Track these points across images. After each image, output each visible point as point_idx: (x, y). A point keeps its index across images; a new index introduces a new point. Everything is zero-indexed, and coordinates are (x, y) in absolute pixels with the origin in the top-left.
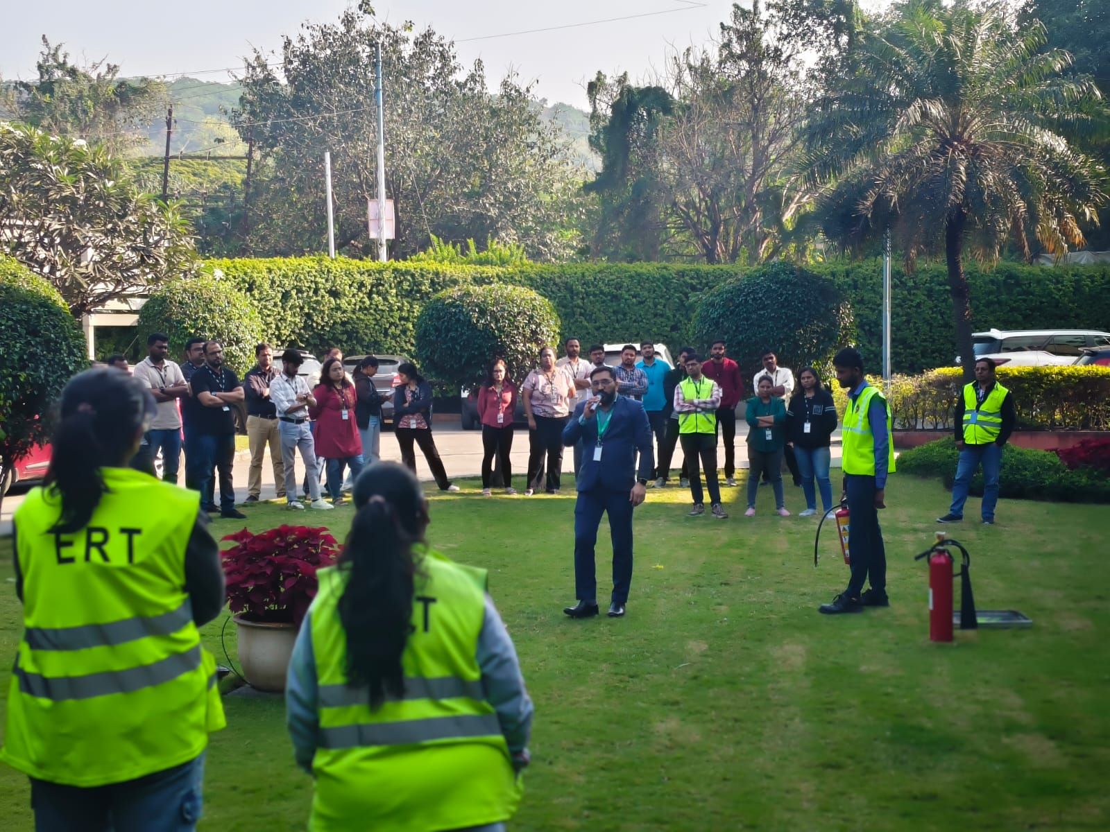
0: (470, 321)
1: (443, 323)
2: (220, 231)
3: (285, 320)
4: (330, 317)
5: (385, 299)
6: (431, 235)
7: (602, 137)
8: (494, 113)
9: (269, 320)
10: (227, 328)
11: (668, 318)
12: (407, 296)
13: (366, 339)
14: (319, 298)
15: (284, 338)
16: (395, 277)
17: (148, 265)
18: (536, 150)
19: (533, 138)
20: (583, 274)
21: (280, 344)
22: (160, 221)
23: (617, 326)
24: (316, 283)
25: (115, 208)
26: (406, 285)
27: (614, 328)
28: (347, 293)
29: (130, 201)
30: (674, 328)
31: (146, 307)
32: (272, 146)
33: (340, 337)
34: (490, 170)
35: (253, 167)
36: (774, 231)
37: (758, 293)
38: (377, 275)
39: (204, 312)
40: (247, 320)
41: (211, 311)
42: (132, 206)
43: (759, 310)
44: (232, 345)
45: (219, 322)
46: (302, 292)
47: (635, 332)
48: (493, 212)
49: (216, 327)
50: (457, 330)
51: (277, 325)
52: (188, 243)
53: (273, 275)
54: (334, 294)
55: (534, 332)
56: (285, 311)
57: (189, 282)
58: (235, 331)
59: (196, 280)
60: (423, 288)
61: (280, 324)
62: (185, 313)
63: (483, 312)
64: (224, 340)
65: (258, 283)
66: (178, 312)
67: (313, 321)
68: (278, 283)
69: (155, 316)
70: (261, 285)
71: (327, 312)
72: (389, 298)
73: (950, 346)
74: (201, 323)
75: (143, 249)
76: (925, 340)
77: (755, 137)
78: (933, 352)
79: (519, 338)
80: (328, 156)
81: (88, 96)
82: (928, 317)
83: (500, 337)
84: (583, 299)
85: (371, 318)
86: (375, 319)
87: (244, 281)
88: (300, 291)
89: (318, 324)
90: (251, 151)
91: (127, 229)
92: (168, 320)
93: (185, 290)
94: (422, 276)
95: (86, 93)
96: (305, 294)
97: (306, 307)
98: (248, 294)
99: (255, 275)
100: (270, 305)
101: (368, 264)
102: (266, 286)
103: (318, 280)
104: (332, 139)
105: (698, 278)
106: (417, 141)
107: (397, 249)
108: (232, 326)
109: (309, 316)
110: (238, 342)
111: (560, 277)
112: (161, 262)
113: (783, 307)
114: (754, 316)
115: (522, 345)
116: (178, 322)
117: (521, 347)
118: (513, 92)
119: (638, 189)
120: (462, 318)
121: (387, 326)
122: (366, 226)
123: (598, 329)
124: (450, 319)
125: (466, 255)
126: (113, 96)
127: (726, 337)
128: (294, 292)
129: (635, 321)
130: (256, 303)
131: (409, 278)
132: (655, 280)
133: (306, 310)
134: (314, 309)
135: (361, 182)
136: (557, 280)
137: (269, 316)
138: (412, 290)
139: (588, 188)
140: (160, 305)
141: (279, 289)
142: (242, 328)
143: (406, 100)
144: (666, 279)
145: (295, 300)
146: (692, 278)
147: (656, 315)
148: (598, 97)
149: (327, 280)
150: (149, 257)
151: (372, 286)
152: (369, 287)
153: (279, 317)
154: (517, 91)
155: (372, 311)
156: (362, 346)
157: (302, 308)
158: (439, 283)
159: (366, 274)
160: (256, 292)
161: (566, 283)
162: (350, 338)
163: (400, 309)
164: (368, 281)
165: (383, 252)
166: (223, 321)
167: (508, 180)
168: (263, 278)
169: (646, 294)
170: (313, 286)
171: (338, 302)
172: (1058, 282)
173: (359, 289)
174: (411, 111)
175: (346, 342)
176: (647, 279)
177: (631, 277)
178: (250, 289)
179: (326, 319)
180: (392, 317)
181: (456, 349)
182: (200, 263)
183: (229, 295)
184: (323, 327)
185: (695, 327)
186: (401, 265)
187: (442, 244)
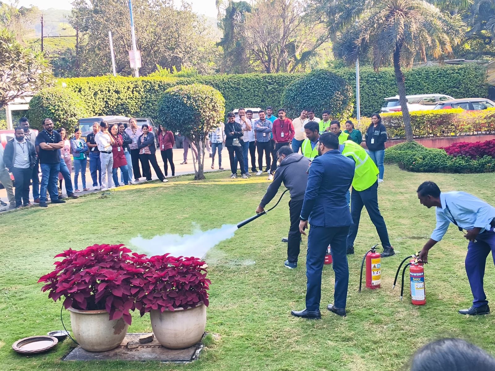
0: (183, 102)
1: (170, 104)
2: (67, 67)
3: (96, 104)
4: (116, 102)
5: (139, 93)
6: (157, 65)
7: (222, 23)
8: (179, 13)
9: (89, 104)
10: (69, 109)
11: (260, 97)
12: (148, 92)
13: (133, 111)
14: (111, 94)
15: (96, 112)
16: (143, 84)
17: (31, 82)
18: (197, 29)
19: (196, 23)
20: (223, 79)
21: (95, 114)
22: (36, 62)
23: (239, 101)
24: (109, 88)
25: (13, 56)
26: (148, 87)
27: (238, 102)
28: (122, 91)
29: (21, 53)
30: (262, 101)
31: (31, 101)
32: (86, 30)
33: (121, 111)
34: (178, 37)
35: (79, 40)
36: (293, 59)
37: (312, 84)
38: (135, 83)
39: (58, 103)
40: (78, 105)
41: (61, 102)
42: (21, 55)
43: (313, 91)
44: (72, 117)
45: (66, 107)
46: (103, 92)
47: (246, 103)
48: (181, 55)
49: (64, 109)
50: (177, 107)
51: (93, 107)
52: (49, 72)
53: (89, 84)
54: (117, 92)
55: (214, 107)
56: (96, 100)
57: (51, 89)
58: (73, 110)
59: (54, 88)
60: (155, 88)
61: (94, 106)
62: (49, 103)
63: (189, 98)
64: (68, 115)
65: (83, 89)
66: (46, 103)
67: (108, 104)
68: (92, 88)
69: (36, 105)
70: (84, 90)
71: (114, 100)
72: (141, 92)
73: (376, 103)
74: (57, 108)
75: (29, 75)
76: (366, 101)
77: (284, 21)
78: (369, 106)
79: (207, 110)
80: (110, 33)
81: (8, 13)
82: (367, 91)
83: (198, 109)
84: (224, 90)
85: (134, 102)
86: (136, 102)
87: (77, 88)
88: (102, 91)
89: (111, 105)
90: (77, 34)
91: (20, 66)
92: (42, 107)
93: (48, 93)
94: (155, 83)
95: (6, 12)
96: (104, 93)
97: (105, 98)
98: (79, 93)
99: (81, 85)
100: (89, 98)
101: (130, 78)
102: (87, 89)
103: (109, 86)
104: (111, 26)
105: (272, 79)
106: (147, 26)
107: (142, 72)
108: (71, 108)
109: (106, 102)
110: (75, 115)
111: (213, 81)
112: (37, 80)
113: (324, 90)
114: (311, 94)
115: (208, 112)
116: (47, 107)
117: (208, 114)
118: (186, 4)
119: (238, 44)
120: (179, 101)
121: (141, 105)
122: (129, 63)
123: (231, 103)
124: (174, 101)
125: (173, 73)
126: (18, 13)
127: (298, 105)
128: (99, 92)
129: (246, 99)
130: (83, 97)
131: (149, 84)
132: (254, 81)
133: (105, 100)
134: (109, 99)
135: (125, 45)
136: (213, 83)
137: (89, 103)
138: (150, 89)
139: (218, 44)
140: (37, 100)
141: (93, 91)
142: (76, 109)
143: (141, 8)
144: (258, 81)
145: (100, 95)
146: (269, 79)
147: (255, 96)
148: (220, 6)
149: (113, 86)
150: (31, 78)
151: (134, 88)
152: (132, 89)
153: (94, 103)
154: (187, 4)
155: (134, 99)
156: (131, 114)
157: (103, 99)
158: (162, 86)
159: (130, 83)
160: (82, 92)
161: (216, 83)
162: (125, 111)
163: (146, 97)
164: (132, 86)
165: (137, 73)
166: (67, 106)
167: (186, 41)
168: (85, 86)
169: (250, 87)
170: (107, 89)
171: (119, 95)
172: (419, 75)
173: (128, 89)
174: (144, 13)
175: (123, 113)
176: (250, 80)
177: (243, 80)
178: (80, 91)
179: (114, 103)
180: (143, 101)
181: (177, 116)
182: (56, 80)
183: (69, 94)
184: (113, 106)
185: (283, 101)
186: (145, 78)
187: (162, 68)
